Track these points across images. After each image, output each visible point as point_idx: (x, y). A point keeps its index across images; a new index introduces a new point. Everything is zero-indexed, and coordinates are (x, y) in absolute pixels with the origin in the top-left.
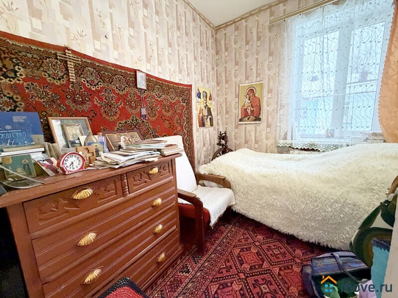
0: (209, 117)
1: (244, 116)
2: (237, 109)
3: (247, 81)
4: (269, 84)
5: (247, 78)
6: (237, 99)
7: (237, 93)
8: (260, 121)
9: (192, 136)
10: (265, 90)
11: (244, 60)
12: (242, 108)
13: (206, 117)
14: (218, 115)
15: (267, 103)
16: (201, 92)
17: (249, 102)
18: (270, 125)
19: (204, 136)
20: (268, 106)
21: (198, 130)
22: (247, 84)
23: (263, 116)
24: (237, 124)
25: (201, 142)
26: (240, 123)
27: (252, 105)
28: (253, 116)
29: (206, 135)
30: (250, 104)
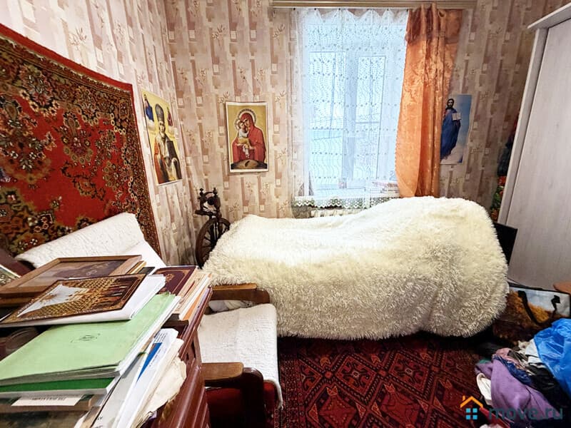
0: (173, 161)
1: (237, 160)
2: (225, 147)
3: (238, 98)
4: (274, 110)
5: (238, 92)
6: (222, 130)
7: (222, 117)
8: (266, 168)
9: (150, 205)
10: (270, 119)
11: (230, 58)
12: (234, 143)
13: (167, 161)
14: (186, 156)
15: (273, 140)
16: (153, 106)
17: (246, 135)
18: (281, 173)
19: (170, 200)
20: (275, 145)
21: (157, 192)
22: (237, 103)
23: (270, 160)
24: (226, 174)
25: (166, 214)
26: (232, 171)
27: (250, 142)
28: (254, 159)
29: (172, 198)
30: (247, 139)
